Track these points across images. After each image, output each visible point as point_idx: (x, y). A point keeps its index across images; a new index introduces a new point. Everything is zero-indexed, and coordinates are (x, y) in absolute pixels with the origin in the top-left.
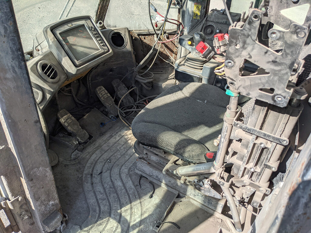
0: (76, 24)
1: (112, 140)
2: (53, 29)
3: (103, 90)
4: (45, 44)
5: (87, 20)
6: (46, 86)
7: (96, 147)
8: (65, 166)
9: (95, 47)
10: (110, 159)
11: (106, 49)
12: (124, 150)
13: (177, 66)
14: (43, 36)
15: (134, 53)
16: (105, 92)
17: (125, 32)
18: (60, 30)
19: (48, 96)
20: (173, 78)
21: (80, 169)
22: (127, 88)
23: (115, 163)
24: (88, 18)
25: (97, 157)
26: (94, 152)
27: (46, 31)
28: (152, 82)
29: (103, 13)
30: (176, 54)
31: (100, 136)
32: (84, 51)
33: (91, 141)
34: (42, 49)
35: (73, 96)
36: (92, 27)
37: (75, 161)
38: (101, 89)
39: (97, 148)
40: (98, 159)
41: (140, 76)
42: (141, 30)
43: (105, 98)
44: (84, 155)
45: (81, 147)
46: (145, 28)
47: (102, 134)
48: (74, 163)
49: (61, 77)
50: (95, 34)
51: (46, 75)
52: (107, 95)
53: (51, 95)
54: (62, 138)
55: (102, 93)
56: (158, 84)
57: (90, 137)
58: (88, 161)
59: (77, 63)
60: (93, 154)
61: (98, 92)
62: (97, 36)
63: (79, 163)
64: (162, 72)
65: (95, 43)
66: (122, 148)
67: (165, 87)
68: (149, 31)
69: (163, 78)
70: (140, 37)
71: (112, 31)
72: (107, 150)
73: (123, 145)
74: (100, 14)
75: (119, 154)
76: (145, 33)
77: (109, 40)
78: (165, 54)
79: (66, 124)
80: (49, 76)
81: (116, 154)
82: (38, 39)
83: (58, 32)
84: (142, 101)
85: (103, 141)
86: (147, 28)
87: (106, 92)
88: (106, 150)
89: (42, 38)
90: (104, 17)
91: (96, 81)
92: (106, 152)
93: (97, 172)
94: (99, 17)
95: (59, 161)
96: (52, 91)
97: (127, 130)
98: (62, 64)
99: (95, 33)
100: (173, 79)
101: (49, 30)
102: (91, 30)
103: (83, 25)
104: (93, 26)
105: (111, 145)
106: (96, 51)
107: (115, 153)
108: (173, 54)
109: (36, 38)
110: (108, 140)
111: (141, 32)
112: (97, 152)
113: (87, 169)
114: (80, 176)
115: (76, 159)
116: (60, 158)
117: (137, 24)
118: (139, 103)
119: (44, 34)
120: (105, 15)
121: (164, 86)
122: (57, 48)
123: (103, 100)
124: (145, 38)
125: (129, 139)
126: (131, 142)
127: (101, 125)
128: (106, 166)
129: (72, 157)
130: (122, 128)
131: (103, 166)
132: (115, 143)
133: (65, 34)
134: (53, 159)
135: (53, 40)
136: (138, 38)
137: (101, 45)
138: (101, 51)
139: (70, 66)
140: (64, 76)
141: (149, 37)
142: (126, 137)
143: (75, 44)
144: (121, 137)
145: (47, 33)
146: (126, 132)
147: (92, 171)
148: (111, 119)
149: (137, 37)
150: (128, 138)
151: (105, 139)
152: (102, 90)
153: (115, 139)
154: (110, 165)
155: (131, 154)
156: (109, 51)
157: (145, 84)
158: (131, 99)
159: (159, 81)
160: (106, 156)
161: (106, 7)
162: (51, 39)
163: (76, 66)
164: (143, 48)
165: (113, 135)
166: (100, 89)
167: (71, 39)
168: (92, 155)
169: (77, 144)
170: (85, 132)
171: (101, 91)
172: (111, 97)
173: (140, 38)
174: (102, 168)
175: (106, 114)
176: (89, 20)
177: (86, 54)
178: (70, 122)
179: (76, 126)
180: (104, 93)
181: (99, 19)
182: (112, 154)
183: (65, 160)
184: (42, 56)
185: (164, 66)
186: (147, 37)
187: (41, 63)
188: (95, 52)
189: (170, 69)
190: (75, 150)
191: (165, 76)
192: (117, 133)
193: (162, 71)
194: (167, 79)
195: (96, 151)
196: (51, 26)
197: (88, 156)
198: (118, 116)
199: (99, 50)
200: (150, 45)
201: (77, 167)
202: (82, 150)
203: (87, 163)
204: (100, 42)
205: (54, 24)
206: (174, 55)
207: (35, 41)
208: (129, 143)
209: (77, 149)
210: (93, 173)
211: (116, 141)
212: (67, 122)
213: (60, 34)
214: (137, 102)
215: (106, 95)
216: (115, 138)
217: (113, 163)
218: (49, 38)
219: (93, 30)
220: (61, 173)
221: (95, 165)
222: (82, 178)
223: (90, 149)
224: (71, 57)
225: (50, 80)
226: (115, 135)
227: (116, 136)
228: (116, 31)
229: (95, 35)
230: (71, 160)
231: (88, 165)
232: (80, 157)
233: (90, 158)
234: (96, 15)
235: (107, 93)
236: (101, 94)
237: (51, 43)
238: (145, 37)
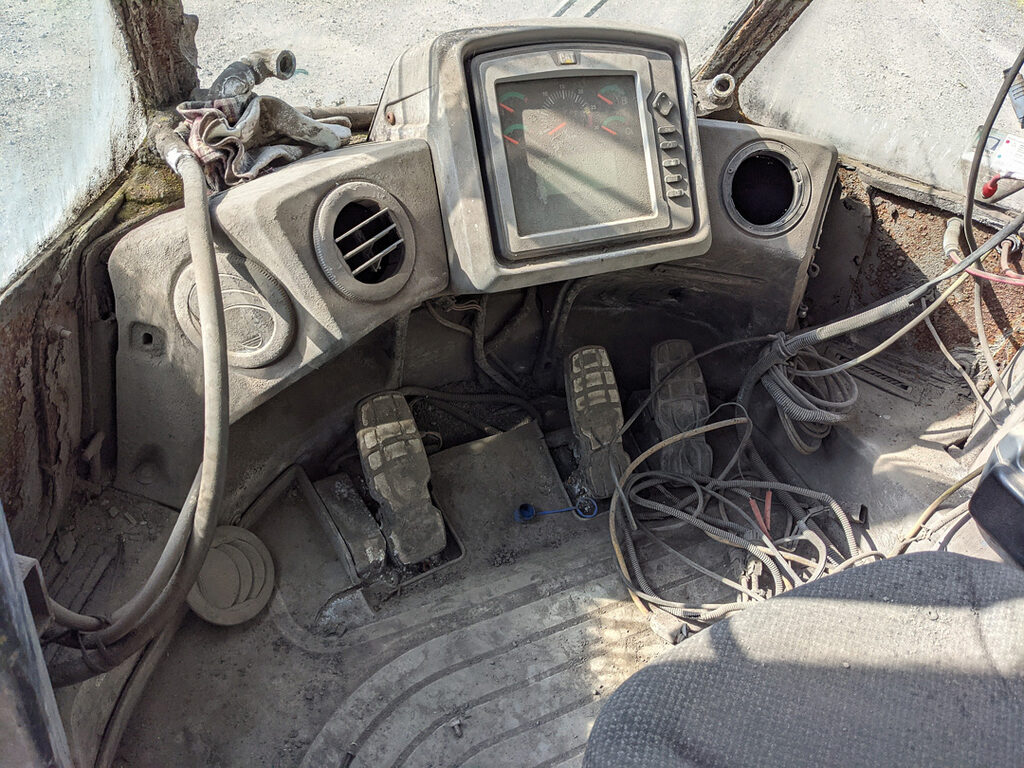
0: (599, 62)
1: (527, 617)
2: (476, 52)
3: (600, 368)
4: (421, 106)
5: (659, 57)
6: (316, 309)
7: (442, 618)
8: (282, 644)
9: (630, 190)
10: (467, 712)
11: (681, 220)
12: (549, 696)
14: (425, 69)
15: (814, 269)
16: (603, 378)
17: (816, 164)
18: (506, 68)
19: (311, 351)
20: (947, 443)
21: (325, 693)
22: (704, 397)
23: (475, 750)
24: (669, 49)
25: (421, 668)
26: (424, 639)
27: (443, 53)
28: (834, 427)
29: (759, 42)
30: (1014, 342)
31: (492, 563)
32: (576, 200)
33: (443, 569)
34: (405, 123)
35: (472, 338)
36: (664, 98)
37: (327, 644)
38: (595, 360)
39: (445, 624)
40: (419, 686)
41: (789, 376)
42: (898, 176)
43: (594, 403)
44: (373, 628)
45: (387, 582)
46: (921, 173)
47: (504, 558)
48: (320, 649)
49: (418, 283)
50: (666, 135)
51: (344, 254)
52: (607, 396)
53: (325, 352)
54: (335, 507)
55: (588, 376)
56: (860, 444)
57: (452, 548)
58: (376, 668)
59: (515, 242)
60: (414, 644)
61: (576, 370)
62: (671, 144)
63: (338, 660)
64: (906, 388)
65: (647, 175)
66: (546, 682)
67: (884, 476)
68: (935, 192)
69: (896, 423)
70: (878, 200)
71: (754, 141)
72: (479, 659)
73: (560, 668)
74: (740, 44)
75: (519, 711)
76: (911, 196)
77: (722, 176)
78: (957, 318)
79: (374, 462)
80: (353, 263)
81: (502, 702)
82: (404, 75)
83: (492, 73)
84: (746, 489)
85: (486, 598)
86: (933, 176)
87: (611, 378)
88: (476, 653)
89: (417, 80)
90: (750, 63)
91: (596, 309)
92: (470, 663)
93: (377, 758)
94: (732, 54)
95: (266, 609)
96: (338, 335)
97: (612, 594)
98: (451, 221)
99: (668, 127)
100: (946, 448)
101: (455, 51)
102: (658, 109)
103: (630, 77)
104: (673, 94)
105: (511, 636)
106: (630, 213)
107: (505, 691)
108: (1000, 337)
109: (400, 66)
110: (511, 606)
111: (893, 181)
112: (437, 645)
113: (351, 713)
114: (303, 735)
115: (334, 634)
116: (279, 596)
117: (892, 142)
118: (727, 492)
119: (430, 62)
120: (761, 55)
121: (887, 468)
122: (457, 145)
123: (580, 408)
124: (895, 215)
125: (599, 646)
126: (601, 673)
127: (517, 514)
128: (430, 743)
129: (327, 613)
130: (598, 572)
131: (422, 737)
132: (530, 638)
133: (520, 92)
134: (244, 595)
135: (452, 103)
136: (867, 204)
137: (671, 191)
138: (655, 220)
139: (475, 248)
140: (435, 279)
141: (918, 216)
142: (592, 630)
143: (549, 151)
144: (571, 623)
145: (441, 62)
146: (606, 602)
147: (364, 738)
148: (573, 498)
149: (864, 197)
150: (598, 640)
151: (501, 593)
152: (595, 364)
153: (537, 617)
154: (447, 752)
155: (570, 745)
156: (693, 230)
157: (797, 423)
158: (703, 451)
159: (868, 431)
160: (458, 686)
161: (783, 23)
162: (446, 97)
163: (500, 255)
164: (868, 254)
165: (544, 588)
166: (592, 358)
167: (541, 127)
168: (407, 649)
169: (376, 564)
170: (435, 524)
171: (589, 371)
172: (619, 410)
173: (873, 207)
174: (411, 748)
175: (565, 465)
176: (671, 62)
177: (578, 216)
178: (396, 455)
179: (411, 484)
180: (599, 383)
181: (727, 61)
182: (487, 689)
183: (293, 614)
184: (373, 160)
185: (927, 368)
186: (911, 212)
187: (346, 193)
188: (626, 221)
189: (951, 390)
190: (357, 587)
191: (910, 415)
192: (565, 587)
193: (906, 382)
194: (912, 436)
195: (434, 634)
196: (477, 36)
197: (386, 646)
198: (609, 500)
199: (648, 211)
200: (905, 255)
201: (320, 676)
202: (381, 601)
203: (361, 681)
204: (669, 176)
205: (491, 33)
206: (1001, 341)
207: (394, 77)
208: (587, 671)
209: (365, 585)
210: (359, 754)
211: (539, 628)
212: (382, 453)
213: (499, 85)
214: (720, 482)
215: (601, 392)
216: (545, 611)
217: (467, 748)
218: (441, 88)
219: (665, 111)
220: (242, 672)
221: (385, 714)
222: (303, 754)
223: (414, 612)
224: (498, 206)
225: (349, 283)
226: (552, 592)
227: (554, 601)
228: (772, 147)
229: (661, 138)
230: (311, 629)
231: (365, 692)
232: (355, 635)
233: (388, 661)
234: (724, 44)
235: (611, 387)
236: (584, 382)
237: (440, 114)
238: (904, 210)
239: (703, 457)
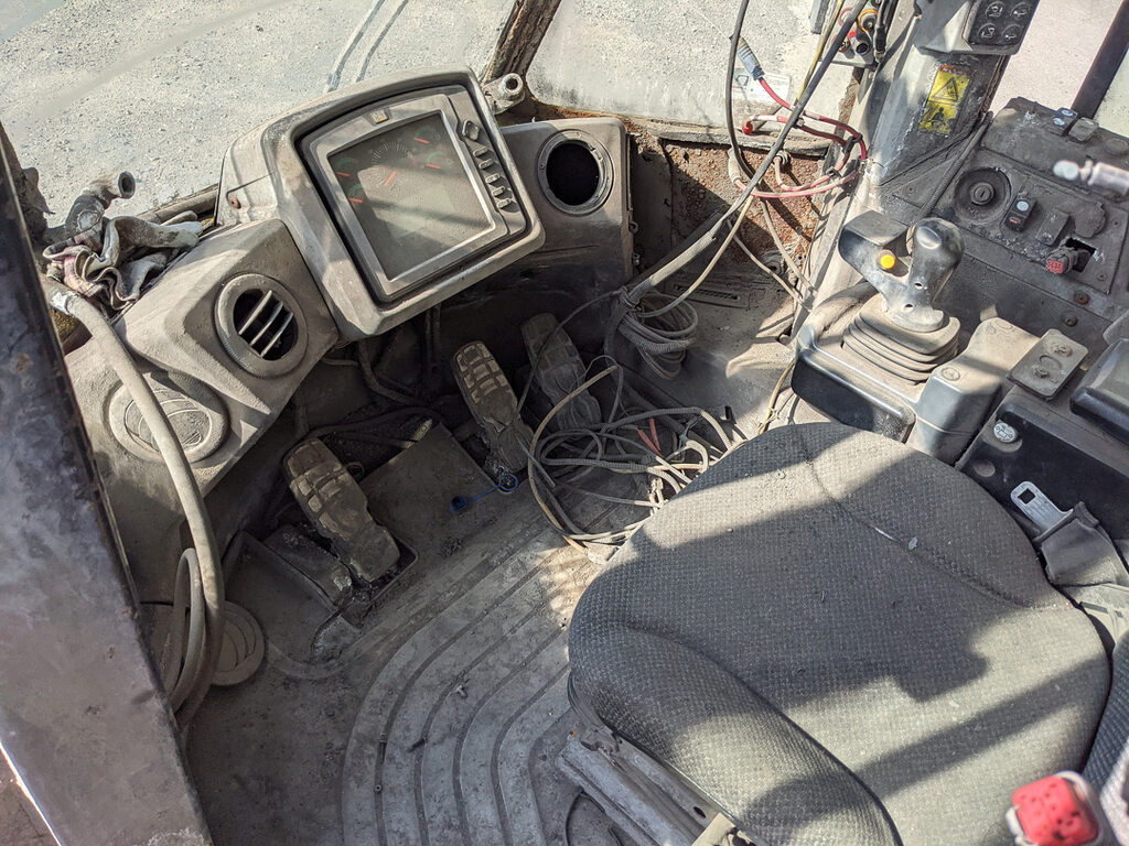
0: (407, 112)
1: (489, 587)
2: (302, 138)
3: (484, 361)
4: (266, 189)
5: (456, 91)
6: (237, 392)
7: (419, 613)
8: (289, 682)
9: (469, 214)
10: (465, 677)
11: (515, 223)
12: (526, 641)
13: (807, 340)
14: (260, 159)
15: (634, 227)
16: (488, 367)
17: (610, 141)
18: (332, 142)
19: (247, 431)
20: (777, 334)
21: (342, 706)
22: (577, 358)
23: (481, 703)
24: (460, 82)
25: (415, 658)
26: (409, 635)
27: (274, 144)
28: (687, 352)
29: (531, 36)
30: (806, 237)
31: (444, 556)
32: (424, 234)
33: (405, 574)
34: (252, 205)
35: (360, 368)
36: (470, 125)
37: (328, 669)
38: (476, 355)
39: (422, 619)
40: (419, 672)
41: (640, 320)
42: (679, 124)
43: (488, 392)
44: (364, 643)
45: (359, 602)
46: (697, 117)
47: (452, 548)
48: (325, 674)
49: (314, 345)
50: (482, 156)
51: (249, 342)
52: (497, 382)
53: (259, 428)
54: (291, 555)
55: (475, 371)
56: (711, 357)
57: (405, 556)
58: (378, 671)
59: (387, 287)
60: (402, 641)
61: (463, 369)
62: (487, 162)
63: (344, 678)
64: (736, 298)
65: (477, 194)
66: (520, 631)
67: (735, 377)
68: (712, 131)
69: (735, 330)
70: (669, 147)
71: (554, 134)
72: (461, 633)
73: (528, 617)
74: (515, 41)
75: (506, 661)
76: (694, 139)
77: (536, 172)
78: (759, 228)
79: (314, 505)
80: (259, 347)
81: (491, 659)
82: (239, 166)
83: (322, 150)
84: (633, 423)
85: (449, 585)
86: (706, 117)
87: (495, 367)
88: (457, 630)
89: (255, 166)
90: (528, 55)
91: (461, 306)
92: (455, 639)
93: (405, 738)
94: (511, 51)
95: (265, 659)
96: (266, 411)
97: (551, 545)
98: (326, 282)
99: (481, 149)
100: (778, 339)
101: (285, 140)
102: (468, 136)
103: (437, 116)
104: (476, 120)
105: (479, 608)
106: (471, 230)
107: (490, 650)
108: (795, 235)
109: (233, 158)
110: (472, 584)
111: (676, 129)
112: (419, 636)
113: (371, 713)
114: (338, 743)
115: (332, 658)
116: (271, 646)
117: (666, 97)
118: (618, 431)
119: (264, 153)
120: (536, 46)
121: (736, 370)
123: (477, 401)
124: (686, 157)
125: (553, 590)
126: (562, 609)
127: (452, 508)
128: (444, 711)
129: (319, 644)
130: (535, 531)
131: (436, 709)
132: (497, 602)
133: (352, 158)
134: (242, 654)
135: (296, 185)
136: (661, 153)
137: (501, 203)
138: (495, 231)
139: (355, 301)
140: (327, 337)
141: (704, 153)
142: (544, 578)
143: (390, 200)
144: (526, 579)
145: (275, 152)
146: (548, 552)
147: (389, 727)
148: (494, 478)
149: (657, 148)
150: (551, 584)
151: (460, 576)
152: (478, 358)
153: (496, 584)
154: (461, 712)
155: (554, 671)
156: (527, 229)
157: (656, 357)
158: (589, 403)
159: (714, 345)
160: (450, 661)
161: (547, 16)
162: (289, 181)
163: (379, 301)
164: (674, 194)
165: (495, 560)
166: (474, 354)
167: (375, 180)
168: (398, 648)
169: (346, 590)
170: (386, 540)
171: (475, 366)
172: (510, 391)
173: (667, 154)
174: (430, 720)
175: (480, 454)
176: (466, 92)
177: (432, 247)
178: (331, 494)
179: (354, 513)
180: (486, 373)
182: (475, 654)
183: (290, 655)
184: (244, 253)
185: (748, 276)
186: (698, 151)
187: (232, 292)
188: (474, 238)
189: (770, 291)
190: (337, 614)
191: (743, 320)
192: (511, 553)
193: (736, 293)
194: (750, 338)
195: (416, 629)
196: (299, 122)
197: (379, 652)
198: (526, 469)
199: (486, 225)
200: (703, 188)
201: (334, 695)
202: (360, 618)
203: (369, 686)
204: (495, 191)
205: (309, 116)
206: (797, 238)
207: (229, 168)
208: (551, 611)
209: (342, 610)
210: (391, 739)
211: (501, 592)
212: (319, 496)
213: (331, 157)
214: (610, 425)
215: (491, 381)
216: (501, 578)
217: (475, 703)
218: (282, 174)
219: (474, 136)
220: (265, 716)
221: (398, 705)
222: (343, 757)
223: (393, 617)
224: (363, 260)
225: (261, 364)
226: (502, 561)
227: (506, 567)
228: (570, 136)
229: (477, 159)
230: (310, 662)
231: (376, 693)
232: (350, 653)
233: (385, 663)
234: (501, 43)
235: (497, 374)
236: (473, 377)
237: (288, 195)
238: (691, 151)
239: (591, 408)
